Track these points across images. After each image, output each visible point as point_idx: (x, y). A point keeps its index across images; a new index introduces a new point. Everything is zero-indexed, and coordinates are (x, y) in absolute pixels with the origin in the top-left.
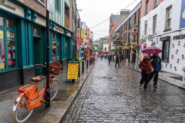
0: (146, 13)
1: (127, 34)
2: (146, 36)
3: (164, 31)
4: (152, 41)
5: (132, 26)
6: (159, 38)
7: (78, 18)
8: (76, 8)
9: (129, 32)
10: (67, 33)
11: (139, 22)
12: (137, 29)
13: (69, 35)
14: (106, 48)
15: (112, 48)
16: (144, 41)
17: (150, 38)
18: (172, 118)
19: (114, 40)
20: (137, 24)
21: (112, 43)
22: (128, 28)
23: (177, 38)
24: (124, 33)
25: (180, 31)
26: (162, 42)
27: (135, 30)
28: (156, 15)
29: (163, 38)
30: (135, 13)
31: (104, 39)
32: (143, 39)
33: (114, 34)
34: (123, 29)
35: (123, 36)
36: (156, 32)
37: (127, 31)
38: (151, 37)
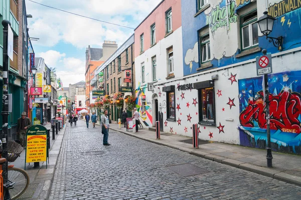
0: (142, 52)
1: (117, 80)
2: (144, 84)
3: (167, 79)
4: (153, 91)
5: (122, 68)
6: (161, 87)
7: (30, 51)
8: (28, 36)
9: (119, 76)
10: (14, 79)
11: (133, 63)
12: (131, 73)
13: (17, 83)
14: (80, 102)
15: (93, 101)
16: (141, 91)
17: (149, 87)
18: (185, 190)
19: (95, 89)
20: (130, 66)
21: (91, 94)
22: (117, 70)
23: (182, 88)
24: (111, 77)
25: (184, 79)
26: (165, 93)
27: (128, 75)
28: (155, 56)
29: (166, 87)
30: (127, 50)
31: (76, 86)
32: (141, 88)
33: (95, 79)
34: (109, 72)
35: (109, 82)
36: (157, 78)
37: (116, 75)
38: (151, 86)
